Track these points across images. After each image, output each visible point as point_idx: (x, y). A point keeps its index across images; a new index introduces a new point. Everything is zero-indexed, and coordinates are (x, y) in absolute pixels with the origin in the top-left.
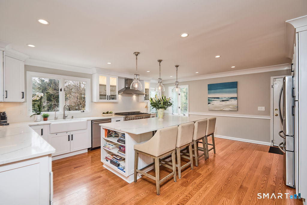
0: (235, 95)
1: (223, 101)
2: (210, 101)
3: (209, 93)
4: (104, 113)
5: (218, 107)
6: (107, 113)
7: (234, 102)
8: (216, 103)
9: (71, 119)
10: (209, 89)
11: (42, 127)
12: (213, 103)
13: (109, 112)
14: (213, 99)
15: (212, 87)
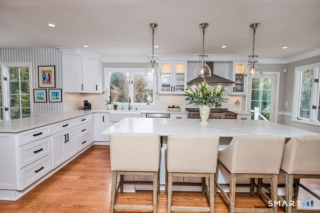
4: (169, 107)
6: (173, 107)
9: (135, 110)
11: (103, 115)
13: (175, 106)
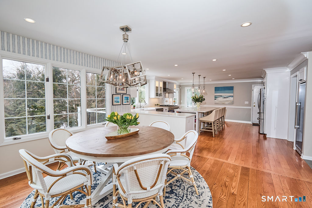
0: (232, 95)
1: (224, 98)
2: (216, 97)
3: (215, 93)
4: (155, 105)
5: (221, 102)
7: (231, 99)
8: (220, 99)
10: (215, 90)
12: (217, 99)
13: (158, 104)
14: (218, 97)
15: (217, 89)
